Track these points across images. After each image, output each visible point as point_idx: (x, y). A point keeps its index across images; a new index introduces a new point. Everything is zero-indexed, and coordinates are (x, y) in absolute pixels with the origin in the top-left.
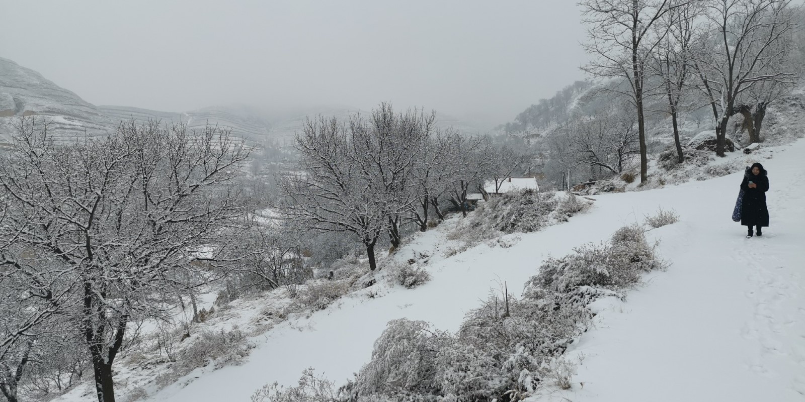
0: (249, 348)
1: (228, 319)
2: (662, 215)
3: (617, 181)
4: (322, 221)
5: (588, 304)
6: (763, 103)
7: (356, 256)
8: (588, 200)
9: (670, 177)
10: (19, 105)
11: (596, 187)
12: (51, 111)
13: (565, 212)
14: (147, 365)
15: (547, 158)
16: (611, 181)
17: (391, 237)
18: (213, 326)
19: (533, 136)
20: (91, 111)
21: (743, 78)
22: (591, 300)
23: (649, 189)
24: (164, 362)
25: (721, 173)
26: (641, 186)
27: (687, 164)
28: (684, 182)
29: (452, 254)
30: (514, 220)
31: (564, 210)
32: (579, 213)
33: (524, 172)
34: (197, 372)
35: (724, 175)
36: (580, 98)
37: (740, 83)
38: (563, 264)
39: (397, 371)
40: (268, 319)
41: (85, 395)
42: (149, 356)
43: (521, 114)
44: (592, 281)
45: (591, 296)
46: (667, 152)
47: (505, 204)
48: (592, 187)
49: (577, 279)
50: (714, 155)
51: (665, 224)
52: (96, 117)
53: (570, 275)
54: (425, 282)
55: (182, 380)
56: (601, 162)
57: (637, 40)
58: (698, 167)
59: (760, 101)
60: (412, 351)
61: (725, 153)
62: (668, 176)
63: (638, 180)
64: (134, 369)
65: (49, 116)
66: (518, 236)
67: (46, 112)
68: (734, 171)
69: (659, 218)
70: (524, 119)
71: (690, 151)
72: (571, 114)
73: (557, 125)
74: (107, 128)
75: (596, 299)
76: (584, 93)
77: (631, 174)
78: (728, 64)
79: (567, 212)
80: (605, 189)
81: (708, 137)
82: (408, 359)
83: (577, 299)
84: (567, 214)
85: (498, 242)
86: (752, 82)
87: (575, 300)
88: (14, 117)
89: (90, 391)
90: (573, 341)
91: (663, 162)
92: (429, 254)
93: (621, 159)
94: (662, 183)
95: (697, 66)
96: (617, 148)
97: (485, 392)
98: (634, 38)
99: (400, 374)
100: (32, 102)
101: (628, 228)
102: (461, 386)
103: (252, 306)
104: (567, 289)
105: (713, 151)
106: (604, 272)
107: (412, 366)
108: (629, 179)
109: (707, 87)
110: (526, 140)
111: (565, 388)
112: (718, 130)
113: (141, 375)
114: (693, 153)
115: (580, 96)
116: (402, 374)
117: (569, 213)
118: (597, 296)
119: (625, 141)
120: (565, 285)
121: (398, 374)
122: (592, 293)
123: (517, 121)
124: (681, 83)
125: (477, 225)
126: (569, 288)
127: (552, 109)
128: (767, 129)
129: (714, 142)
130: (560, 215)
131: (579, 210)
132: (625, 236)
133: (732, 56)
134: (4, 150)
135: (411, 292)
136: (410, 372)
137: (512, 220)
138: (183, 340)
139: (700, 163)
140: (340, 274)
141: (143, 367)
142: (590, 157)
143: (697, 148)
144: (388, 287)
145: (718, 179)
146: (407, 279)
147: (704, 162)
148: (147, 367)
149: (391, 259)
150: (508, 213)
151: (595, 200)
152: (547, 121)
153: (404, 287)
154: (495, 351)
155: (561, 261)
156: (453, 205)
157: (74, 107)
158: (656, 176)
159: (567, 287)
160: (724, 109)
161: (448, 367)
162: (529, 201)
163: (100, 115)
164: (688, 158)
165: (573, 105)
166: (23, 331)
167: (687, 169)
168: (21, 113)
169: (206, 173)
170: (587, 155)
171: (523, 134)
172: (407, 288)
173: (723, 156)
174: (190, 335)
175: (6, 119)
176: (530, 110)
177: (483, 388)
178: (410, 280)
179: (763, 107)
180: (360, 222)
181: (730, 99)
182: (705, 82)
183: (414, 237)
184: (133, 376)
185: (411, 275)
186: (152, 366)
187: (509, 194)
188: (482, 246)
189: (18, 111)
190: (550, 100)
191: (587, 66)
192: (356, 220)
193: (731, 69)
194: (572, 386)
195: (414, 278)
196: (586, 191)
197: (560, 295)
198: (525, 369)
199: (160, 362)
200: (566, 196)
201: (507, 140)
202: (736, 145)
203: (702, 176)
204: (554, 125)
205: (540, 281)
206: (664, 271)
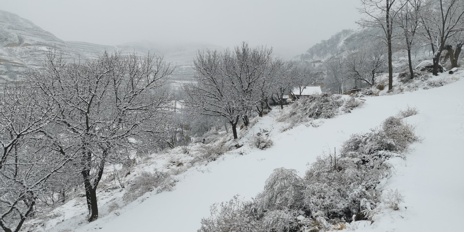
0: (175, 181)
1: (150, 165)
2: (409, 110)
3: (374, 89)
4: (207, 110)
5: (384, 161)
6: (460, 44)
7: (217, 130)
8: (362, 100)
9: (406, 87)
10: (21, 40)
11: (362, 92)
12: (39, 44)
13: (349, 107)
14: (108, 189)
15: (325, 75)
16: (370, 89)
17: (244, 120)
18: (143, 168)
19: (317, 62)
20: (62, 44)
21: (451, 29)
22: (386, 159)
23: (394, 94)
24: (117, 188)
25: (438, 85)
26: (388, 92)
27: (416, 79)
28: (415, 90)
29: (284, 130)
30: (318, 111)
31: (348, 106)
32: (356, 108)
33: (312, 83)
34: (147, 194)
35: (439, 86)
36: (345, 40)
37: (448, 32)
38: (366, 138)
39: (281, 197)
40: (173, 165)
41: (75, 206)
42: (109, 185)
43: (310, 49)
44: (384, 148)
45: (386, 157)
46: (404, 72)
47: (311, 101)
48: (359, 93)
49: (375, 146)
50: (431, 74)
51: (411, 115)
52: (65, 47)
53: (372, 145)
54: (271, 146)
55: (140, 198)
56: (361, 78)
57: (389, 6)
58: (422, 82)
59: (459, 43)
60: (290, 186)
61: (438, 73)
62: (404, 86)
63: (387, 89)
64: (100, 192)
65: (38, 47)
66: (322, 121)
67: (36, 44)
68: (445, 84)
69: (407, 111)
70: (311, 52)
71: (417, 72)
72: (340, 49)
73: (331, 55)
74: (71, 54)
75: (389, 158)
76: (348, 36)
77: (382, 85)
78: (442, 21)
79: (350, 107)
80: (367, 94)
81: (428, 64)
82: (288, 191)
83: (377, 158)
84: (350, 108)
85: (311, 124)
86: (456, 31)
87: (375, 159)
88: (18, 47)
89: (78, 203)
90: (380, 182)
91: (401, 78)
92: (269, 130)
93: (373, 76)
94: (402, 90)
95: (423, 21)
96: (372, 70)
97: (336, 210)
98: (388, 5)
99: (283, 199)
100: (28, 38)
101: (393, 117)
102: (322, 207)
103: (163, 158)
104: (370, 152)
105: (430, 72)
106: (392, 143)
107: (290, 195)
108: (381, 88)
109: (429, 34)
110: (313, 64)
111: (395, 210)
112: (434, 60)
113: (105, 195)
114: (419, 73)
115: (345, 39)
116: (284, 199)
117: (351, 108)
118: (389, 156)
119: (377, 66)
120: (369, 150)
121: (282, 199)
122: (386, 155)
123: (308, 53)
124: (414, 32)
125: (294, 114)
126: (371, 152)
127: (328, 46)
128: (461, 59)
129: (432, 67)
130: (346, 109)
131: (357, 106)
132: (392, 122)
133: (444, 15)
134: (13, 66)
135: (263, 151)
136: (289, 198)
137: (316, 111)
138: (126, 176)
139: (424, 79)
140: (208, 140)
141: (106, 190)
142: (355, 75)
143: (422, 70)
144: (250, 148)
145: (435, 89)
146: (261, 144)
147: (426, 79)
148: (108, 191)
149: (247, 133)
150: (314, 107)
151: (366, 100)
152: (325, 53)
153: (259, 149)
154: (338, 187)
155: (364, 136)
156: (272, 101)
157: (52, 42)
158: (397, 86)
159: (370, 151)
160: (438, 48)
161: (313, 196)
162: (326, 100)
163: (67, 46)
164: (416, 76)
165: (341, 44)
166: (57, 170)
167: (416, 83)
168: (22, 45)
169: (148, 82)
170: (354, 73)
171: (311, 60)
172: (261, 149)
173: (437, 75)
174: (130, 173)
175: (14, 48)
176: (316, 47)
177: (335, 208)
178: (263, 145)
179: (460, 46)
180: (228, 111)
181: (443, 42)
182: (428, 31)
183: (258, 120)
184: (100, 195)
185: (263, 142)
186: (110, 190)
187: (314, 96)
188: (301, 127)
189: (20, 44)
190: (328, 41)
191: (359, 21)
192: (226, 110)
193: (444, 24)
194: (399, 208)
195: (265, 144)
196: (356, 95)
197: (366, 156)
198: (364, 198)
199: (115, 188)
200: (349, 97)
201: (302, 64)
202: (444, 69)
203: (427, 87)
204: (329, 56)
205: (352, 147)
206: (421, 143)
